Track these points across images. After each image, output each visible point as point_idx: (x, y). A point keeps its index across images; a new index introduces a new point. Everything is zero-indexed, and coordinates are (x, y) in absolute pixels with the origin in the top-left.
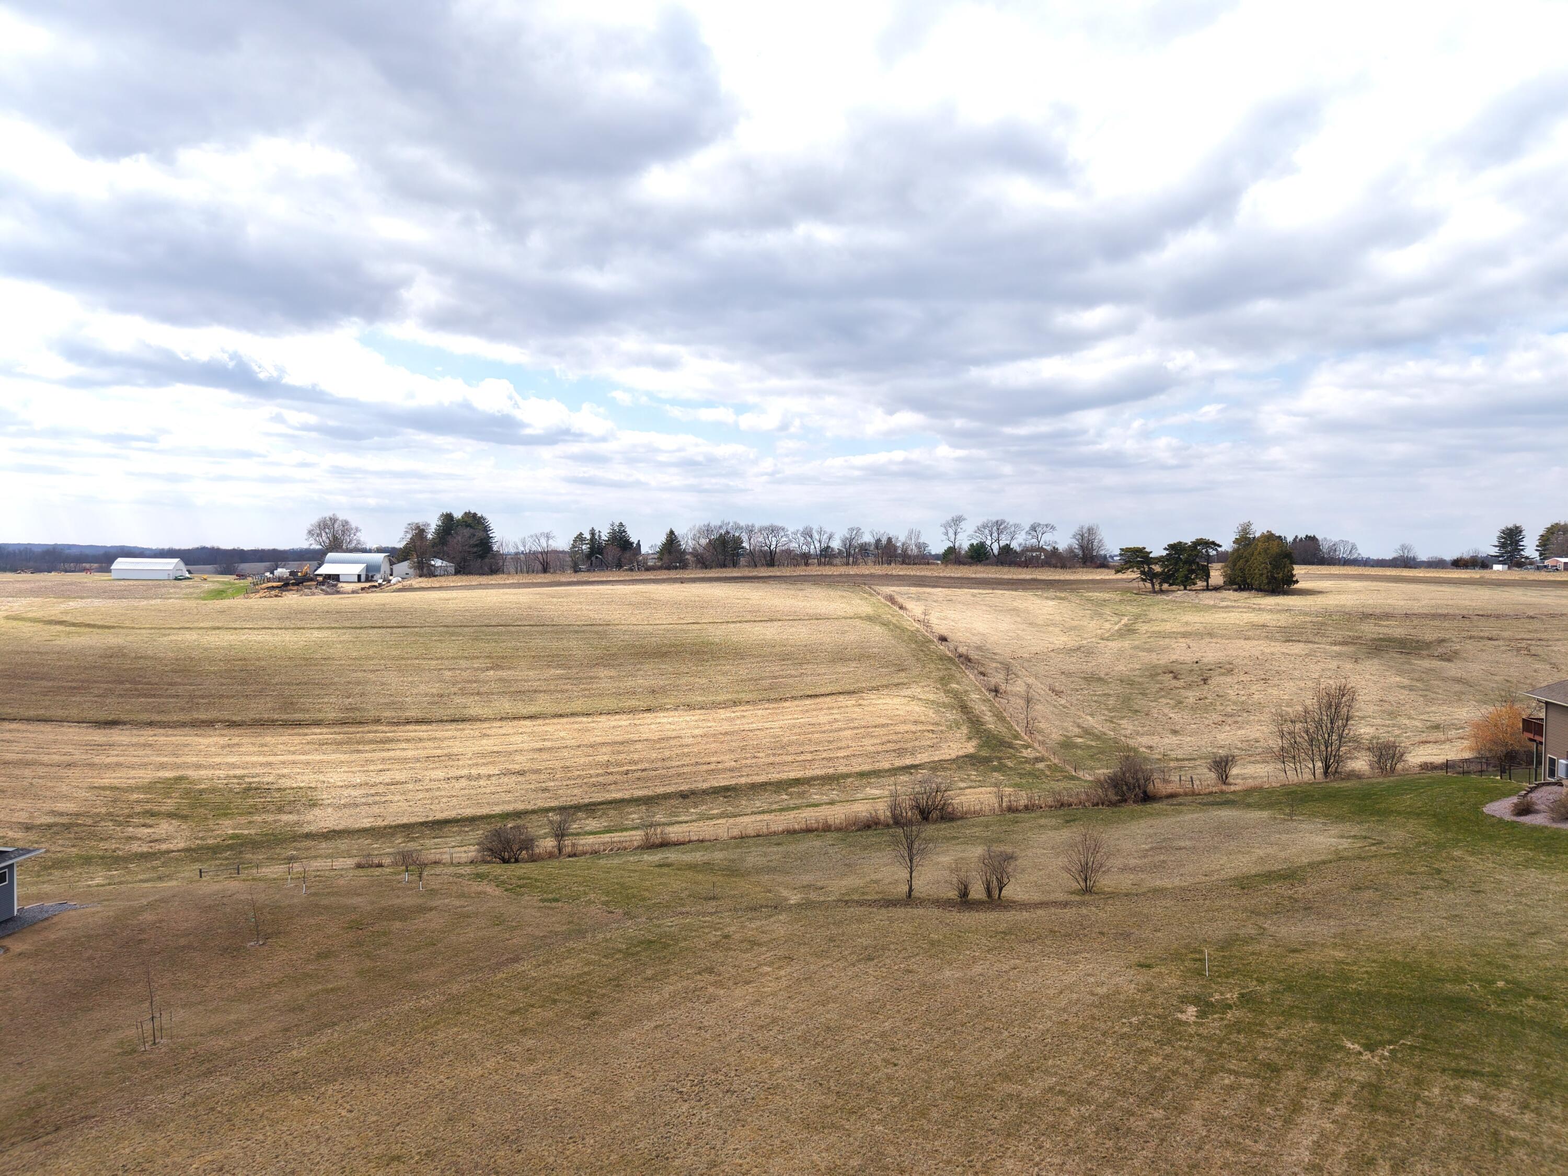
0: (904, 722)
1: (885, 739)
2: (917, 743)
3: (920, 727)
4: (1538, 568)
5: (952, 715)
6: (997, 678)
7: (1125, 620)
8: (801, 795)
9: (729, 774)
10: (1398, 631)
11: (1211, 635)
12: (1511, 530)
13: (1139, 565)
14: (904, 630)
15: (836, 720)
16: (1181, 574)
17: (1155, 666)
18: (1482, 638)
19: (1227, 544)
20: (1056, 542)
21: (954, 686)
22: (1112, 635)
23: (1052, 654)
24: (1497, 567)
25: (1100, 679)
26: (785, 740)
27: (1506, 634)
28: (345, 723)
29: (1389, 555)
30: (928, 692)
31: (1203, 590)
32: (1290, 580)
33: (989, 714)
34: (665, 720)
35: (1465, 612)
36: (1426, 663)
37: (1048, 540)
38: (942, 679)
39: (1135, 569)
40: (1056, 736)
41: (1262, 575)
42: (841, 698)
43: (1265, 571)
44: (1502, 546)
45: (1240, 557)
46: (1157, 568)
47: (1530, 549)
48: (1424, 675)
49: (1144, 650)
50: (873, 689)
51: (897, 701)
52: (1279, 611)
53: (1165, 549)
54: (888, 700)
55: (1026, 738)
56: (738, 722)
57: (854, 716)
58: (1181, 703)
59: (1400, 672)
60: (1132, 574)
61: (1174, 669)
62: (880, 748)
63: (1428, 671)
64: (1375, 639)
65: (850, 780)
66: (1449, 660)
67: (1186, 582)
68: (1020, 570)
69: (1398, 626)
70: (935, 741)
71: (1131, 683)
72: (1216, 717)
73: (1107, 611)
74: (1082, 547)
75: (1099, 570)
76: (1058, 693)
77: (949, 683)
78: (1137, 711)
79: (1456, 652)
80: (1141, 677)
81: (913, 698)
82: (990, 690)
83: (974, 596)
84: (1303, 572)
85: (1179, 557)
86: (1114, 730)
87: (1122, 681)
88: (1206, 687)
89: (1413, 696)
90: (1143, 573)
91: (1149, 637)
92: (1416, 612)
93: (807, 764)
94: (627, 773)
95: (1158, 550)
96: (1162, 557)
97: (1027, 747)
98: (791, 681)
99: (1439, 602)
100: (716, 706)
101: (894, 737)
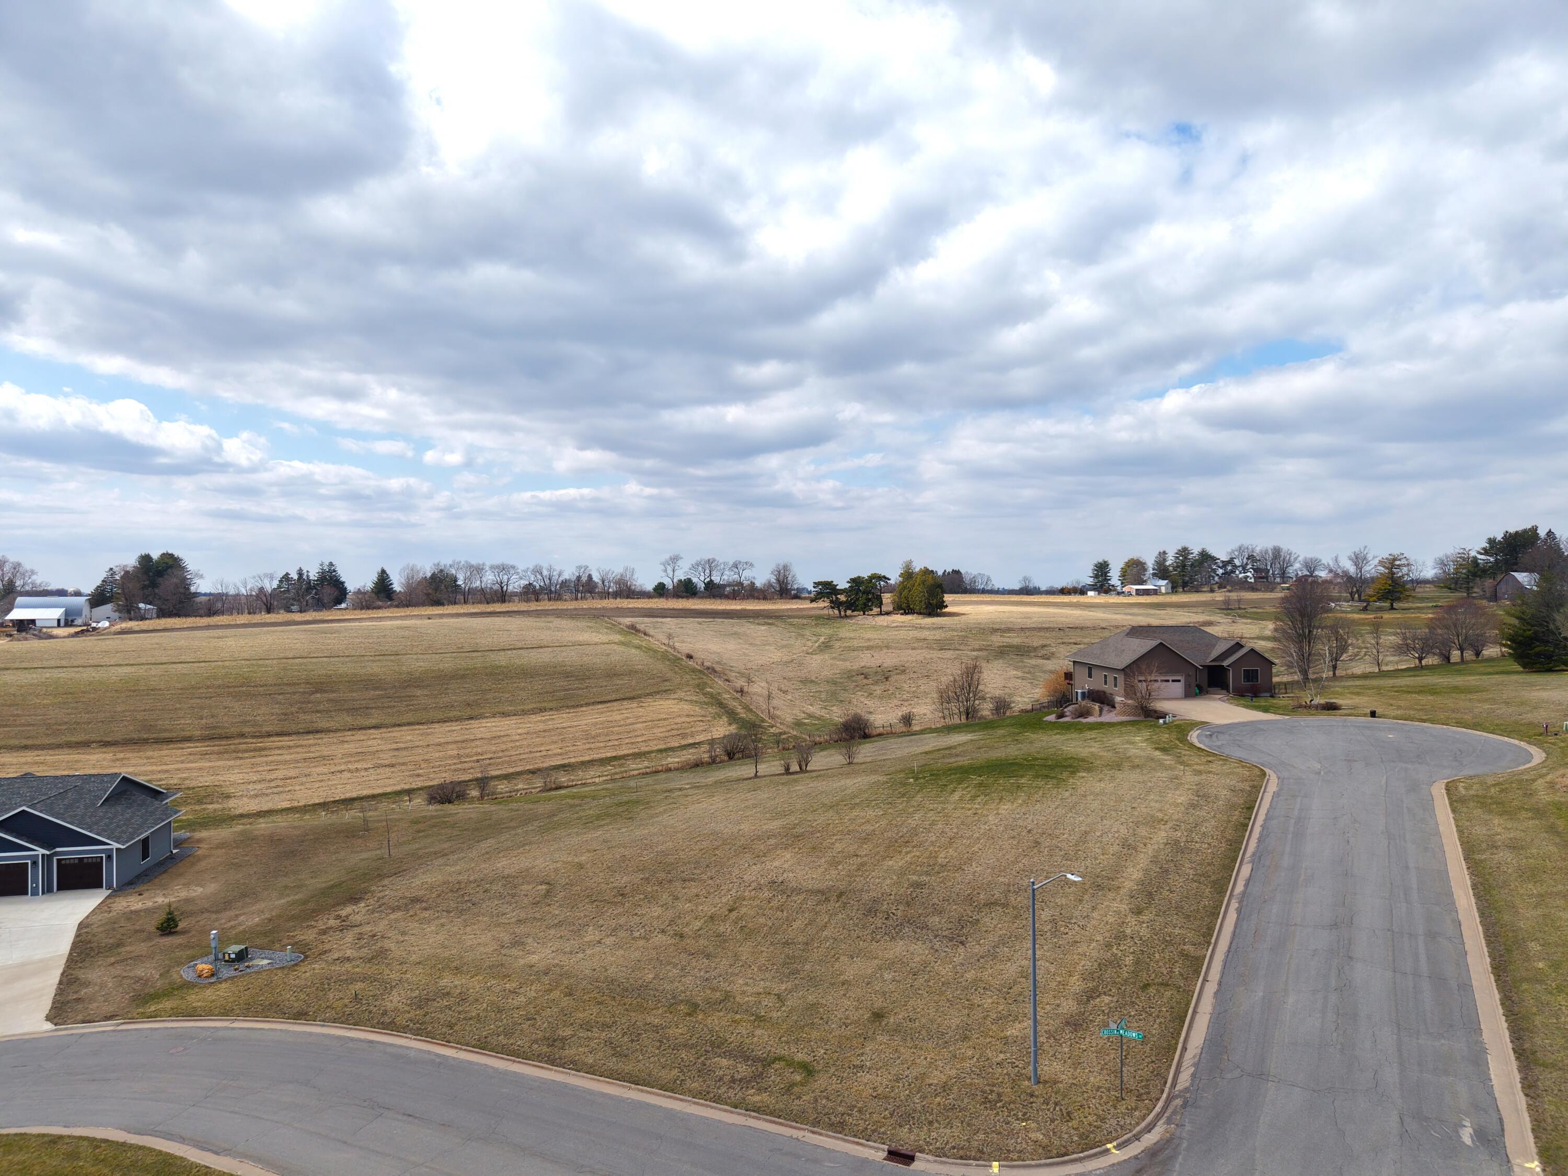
0: (679, 716)
1: (669, 728)
2: (693, 729)
3: (692, 719)
4: (1119, 594)
5: (713, 710)
6: (740, 683)
7: (822, 639)
8: (621, 766)
9: (560, 757)
10: (1015, 640)
11: (888, 647)
12: (1101, 564)
13: (828, 595)
14: (655, 651)
15: (628, 718)
16: (861, 602)
17: (850, 671)
18: (1070, 643)
19: (894, 577)
20: (754, 578)
21: (708, 690)
22: (814, 650)
23: (773, 665)
24: (1090, 593)
25: (812, 681)
26: (593, 733)
27: (1086, 640)
28: (213, 738)
29: (1017, 587)
30: (690, 695)
31: (878, 615)
32: (942, 605)
33: (740, 707)
34: (489, 725)
35: (1061, 626)
36: (1033, 662)
37: (747, 576)
38: (698, 685)
39: (826, 599)
40: (789, 719)
41: (921, 601)
42: (625, 703)
43: (923, 599)
44: (1096, 576)
45: (905, 588)
46: (842, 598)
47: (1115, 579)
48: (1031, 670)
49: (840, 660)
50: (648, 694)
51: (670, 702)
52: (934, 629)
53: (848, 582)
54: (661, 702)
55: (770, 721)
56: (550, 723)
57: (641, 714)
58: (871, 694)
59: (1016, 668)
60: (823, 604)
61: (864, 672)
62: (667, 734)
63: (1034, 667)
64: (1000, 646)
65: (654, 754)
66: (1048, 659)
67: (865, 608)
68: (730, 601)
69: (1015, 637)
70: (706, 727)
71: (835, 683)
72: (896, 702)
73: (807, 632)
74: (778, 580)
75: (794, 601)
76: (785, 692)
77: (704, 688)
78: (842, 701)
79: (1053, 654)
80: (841, 678)
81: (681, 700)
82: (737, 692)
83: (700, 624)
84: (950, 599)
85: (859, 589)
86: (828, 713)
87: (828, 682)
88: (888, 683)
89: (1024, 682)
90: (831, 602)
91: (843, 651)
92: (1028, 626)
93: (617, 748)
94: (478, 761)
95: (842, 584)
96: (846, 589)
97: (772, 727)
98: (580, 692)
99: (1044, 619)
100: (524, 713)
101: (675, 727)
